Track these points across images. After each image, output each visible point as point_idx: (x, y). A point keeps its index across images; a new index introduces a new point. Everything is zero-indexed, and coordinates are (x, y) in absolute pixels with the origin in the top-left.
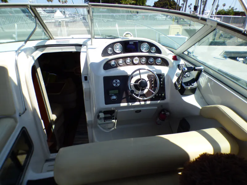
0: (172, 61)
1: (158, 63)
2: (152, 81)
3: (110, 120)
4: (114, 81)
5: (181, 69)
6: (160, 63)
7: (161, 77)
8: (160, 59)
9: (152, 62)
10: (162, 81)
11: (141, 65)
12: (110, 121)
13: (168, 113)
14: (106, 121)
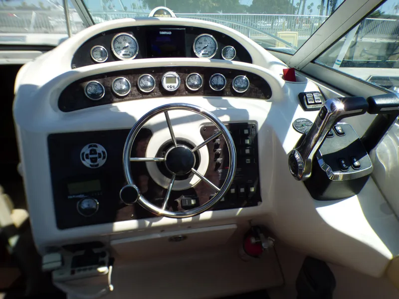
0: (283, 82)
1: (239, 88)
2: (217, 146)
3: (90, 269)
4: (86, 150)
5: (308, 107)
6: (244, 88)
7: (246, 132)
8: (245, 77)
9: (221, 86)
10: (247, 145)
11: (186, 95)
12: (93, 271)
13: (267, 244)
14: (79, 270)
